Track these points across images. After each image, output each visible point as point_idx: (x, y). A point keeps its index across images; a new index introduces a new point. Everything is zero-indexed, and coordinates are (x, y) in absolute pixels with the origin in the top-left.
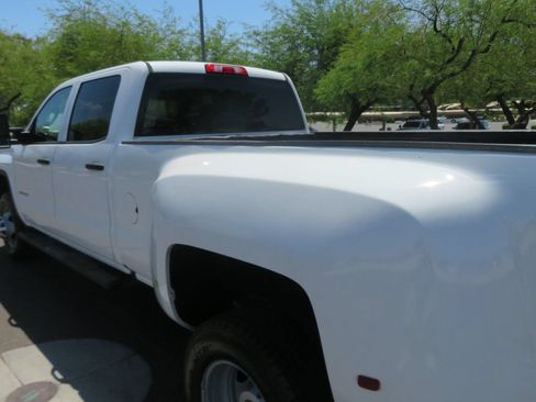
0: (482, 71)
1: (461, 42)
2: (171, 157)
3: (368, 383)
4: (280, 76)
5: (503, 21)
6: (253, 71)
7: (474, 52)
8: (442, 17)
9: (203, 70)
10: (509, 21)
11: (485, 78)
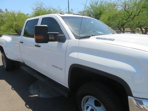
0: (136, 20)
1: (132, 13)
5: (142, 8)
7: (135, 16)
8: (127, 7)
10: (144, 8)
11: (137, 22)
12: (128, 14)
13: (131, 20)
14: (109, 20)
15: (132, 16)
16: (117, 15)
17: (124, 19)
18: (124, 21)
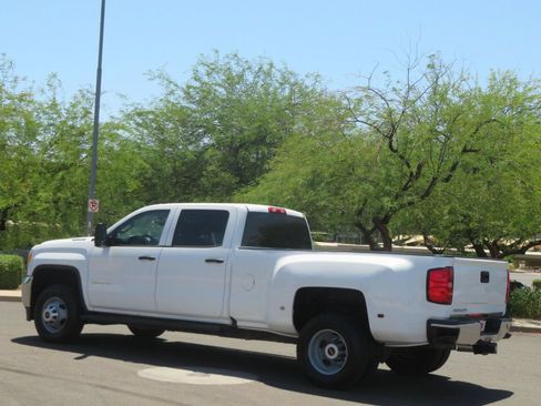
1: (420, 167)
2: (279, 257)
3: (381, 316)
4: (300, 214)
5: (465, 151)
6: (290, 212)
7: (435, 180)
9: (267, 211)
10: (471, 151)
11: (446, 211)
12: (405, 167)
13: (415, 198)
14: (312, 184)
15: (423, 183)
16: (352, 166)
17: (388, 194)
18: (387, 202)
